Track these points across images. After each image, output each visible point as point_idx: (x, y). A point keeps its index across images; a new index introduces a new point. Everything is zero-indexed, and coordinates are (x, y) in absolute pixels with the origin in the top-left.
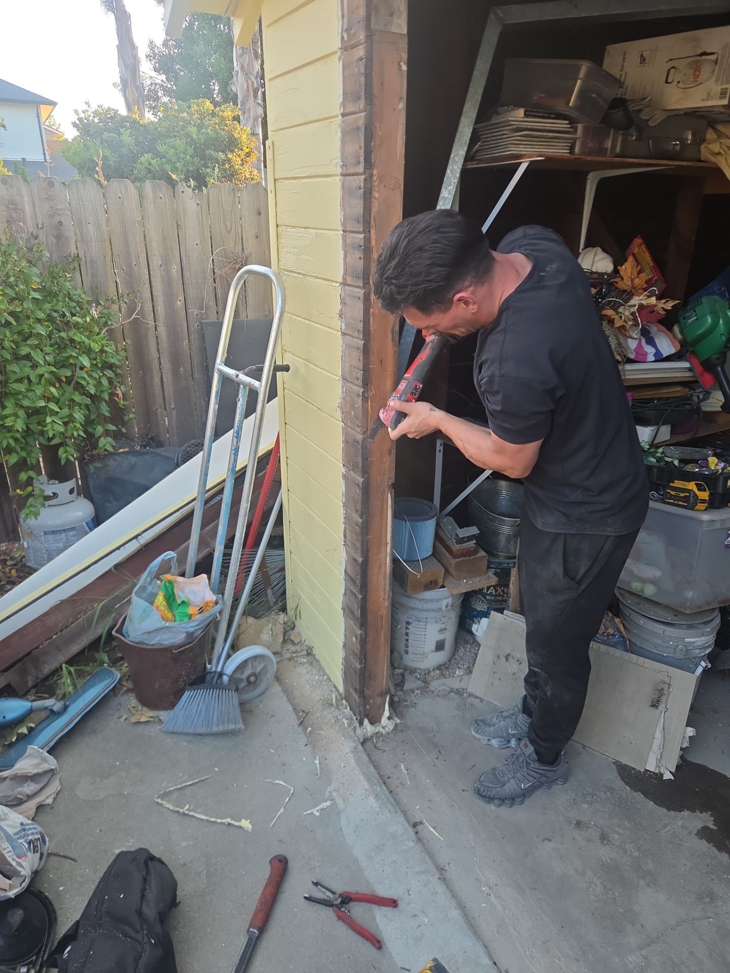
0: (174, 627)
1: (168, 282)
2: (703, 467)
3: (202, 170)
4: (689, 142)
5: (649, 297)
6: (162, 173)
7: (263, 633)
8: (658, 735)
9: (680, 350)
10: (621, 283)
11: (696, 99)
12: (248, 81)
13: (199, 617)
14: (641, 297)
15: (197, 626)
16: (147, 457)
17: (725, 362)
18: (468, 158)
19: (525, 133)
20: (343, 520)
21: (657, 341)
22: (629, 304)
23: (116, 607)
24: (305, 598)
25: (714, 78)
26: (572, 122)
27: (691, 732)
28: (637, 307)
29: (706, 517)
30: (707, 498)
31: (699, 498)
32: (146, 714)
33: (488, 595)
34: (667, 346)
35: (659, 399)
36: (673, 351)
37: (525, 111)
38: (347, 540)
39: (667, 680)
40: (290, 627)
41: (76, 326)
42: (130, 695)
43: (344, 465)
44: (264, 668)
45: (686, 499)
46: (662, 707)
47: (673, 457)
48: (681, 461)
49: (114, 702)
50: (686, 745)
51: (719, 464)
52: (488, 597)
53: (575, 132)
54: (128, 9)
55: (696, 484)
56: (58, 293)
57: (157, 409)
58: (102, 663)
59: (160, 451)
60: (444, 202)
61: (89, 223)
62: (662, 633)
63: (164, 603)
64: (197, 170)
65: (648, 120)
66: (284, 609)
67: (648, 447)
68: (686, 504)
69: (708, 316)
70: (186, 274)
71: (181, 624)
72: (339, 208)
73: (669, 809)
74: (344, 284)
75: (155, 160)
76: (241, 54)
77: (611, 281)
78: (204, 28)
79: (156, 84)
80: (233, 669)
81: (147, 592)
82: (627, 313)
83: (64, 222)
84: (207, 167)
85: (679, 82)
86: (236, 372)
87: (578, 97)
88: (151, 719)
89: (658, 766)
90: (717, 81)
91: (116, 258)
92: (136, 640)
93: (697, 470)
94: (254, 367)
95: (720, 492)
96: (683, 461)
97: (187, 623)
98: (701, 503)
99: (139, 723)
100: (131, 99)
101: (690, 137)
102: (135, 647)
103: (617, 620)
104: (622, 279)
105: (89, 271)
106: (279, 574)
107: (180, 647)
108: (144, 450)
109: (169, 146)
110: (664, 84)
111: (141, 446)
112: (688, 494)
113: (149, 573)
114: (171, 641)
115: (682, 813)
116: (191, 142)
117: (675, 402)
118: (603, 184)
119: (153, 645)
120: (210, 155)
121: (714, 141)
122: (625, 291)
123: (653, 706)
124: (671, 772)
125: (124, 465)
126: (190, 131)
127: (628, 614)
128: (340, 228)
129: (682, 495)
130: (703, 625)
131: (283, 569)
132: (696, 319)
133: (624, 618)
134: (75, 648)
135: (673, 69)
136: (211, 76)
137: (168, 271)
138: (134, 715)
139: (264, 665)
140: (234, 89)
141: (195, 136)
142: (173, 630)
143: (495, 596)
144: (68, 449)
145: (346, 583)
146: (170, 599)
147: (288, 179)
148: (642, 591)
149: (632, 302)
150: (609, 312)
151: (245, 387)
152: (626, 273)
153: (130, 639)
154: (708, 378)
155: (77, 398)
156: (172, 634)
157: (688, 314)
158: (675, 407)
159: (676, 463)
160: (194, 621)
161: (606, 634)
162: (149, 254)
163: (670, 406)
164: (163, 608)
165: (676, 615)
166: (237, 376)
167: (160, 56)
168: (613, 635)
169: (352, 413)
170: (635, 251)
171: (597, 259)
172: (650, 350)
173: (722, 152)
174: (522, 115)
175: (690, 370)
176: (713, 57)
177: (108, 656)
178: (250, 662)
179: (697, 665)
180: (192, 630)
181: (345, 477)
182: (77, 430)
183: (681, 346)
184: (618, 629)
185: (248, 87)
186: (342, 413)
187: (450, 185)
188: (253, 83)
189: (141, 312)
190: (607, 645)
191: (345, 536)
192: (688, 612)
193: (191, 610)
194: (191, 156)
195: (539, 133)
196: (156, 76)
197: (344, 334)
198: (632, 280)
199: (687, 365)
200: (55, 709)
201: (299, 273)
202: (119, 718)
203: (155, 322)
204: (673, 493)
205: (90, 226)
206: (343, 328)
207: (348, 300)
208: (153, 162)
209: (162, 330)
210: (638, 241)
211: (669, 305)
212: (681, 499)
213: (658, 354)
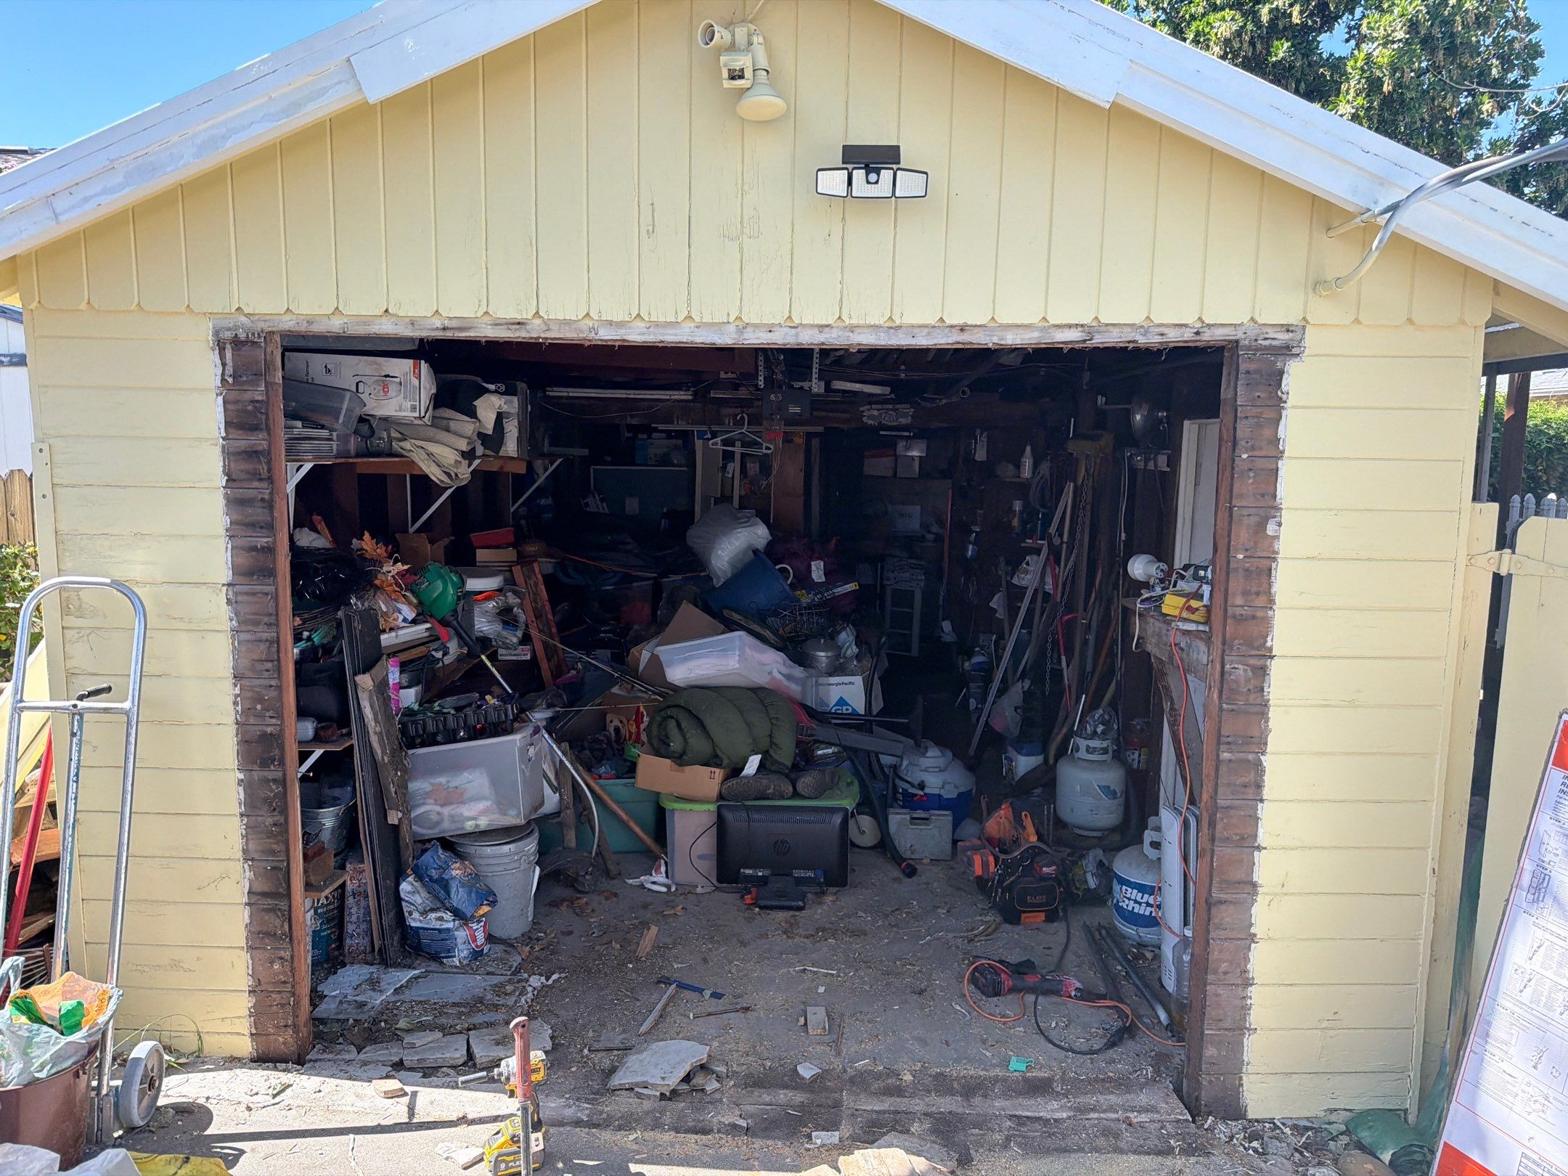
4: (386, 441)
5: (395, 563)
9: (416, 615)
11: (389, 409)
14: (390, 564)
17: (458, 617)
21: (402, 609)
25: (402, 395)
28: (393, 573)
34: (409, 613)
36: (413, 616)
37: (302, 424)
43: (240, 770)
47: (449, 707)
53: (332, 439)
62: (508, 851)
67: (418, 707)
69: (439, 581)
74: (233, 584)
85: (370, 394)
87: (345, 415)
90: (405, 397)
95: (512, 718)
121: (403, 440)
132: (429, 584)
135: (362, 383)
145: (252, 908)
157: (419, 580)
161: (466, 874)
168: (471, 874)
169: (259, 707)
173: (413, 449)
174: (301, 426)
175: (429, 629)
176: (396, 380)
181: (242, 782)
183: (416, 610)
184: (470, 868)
191: (246, 850)
197: (235, 631)
198: (375, 551)
199: (427, 625)
213: (405, 620)
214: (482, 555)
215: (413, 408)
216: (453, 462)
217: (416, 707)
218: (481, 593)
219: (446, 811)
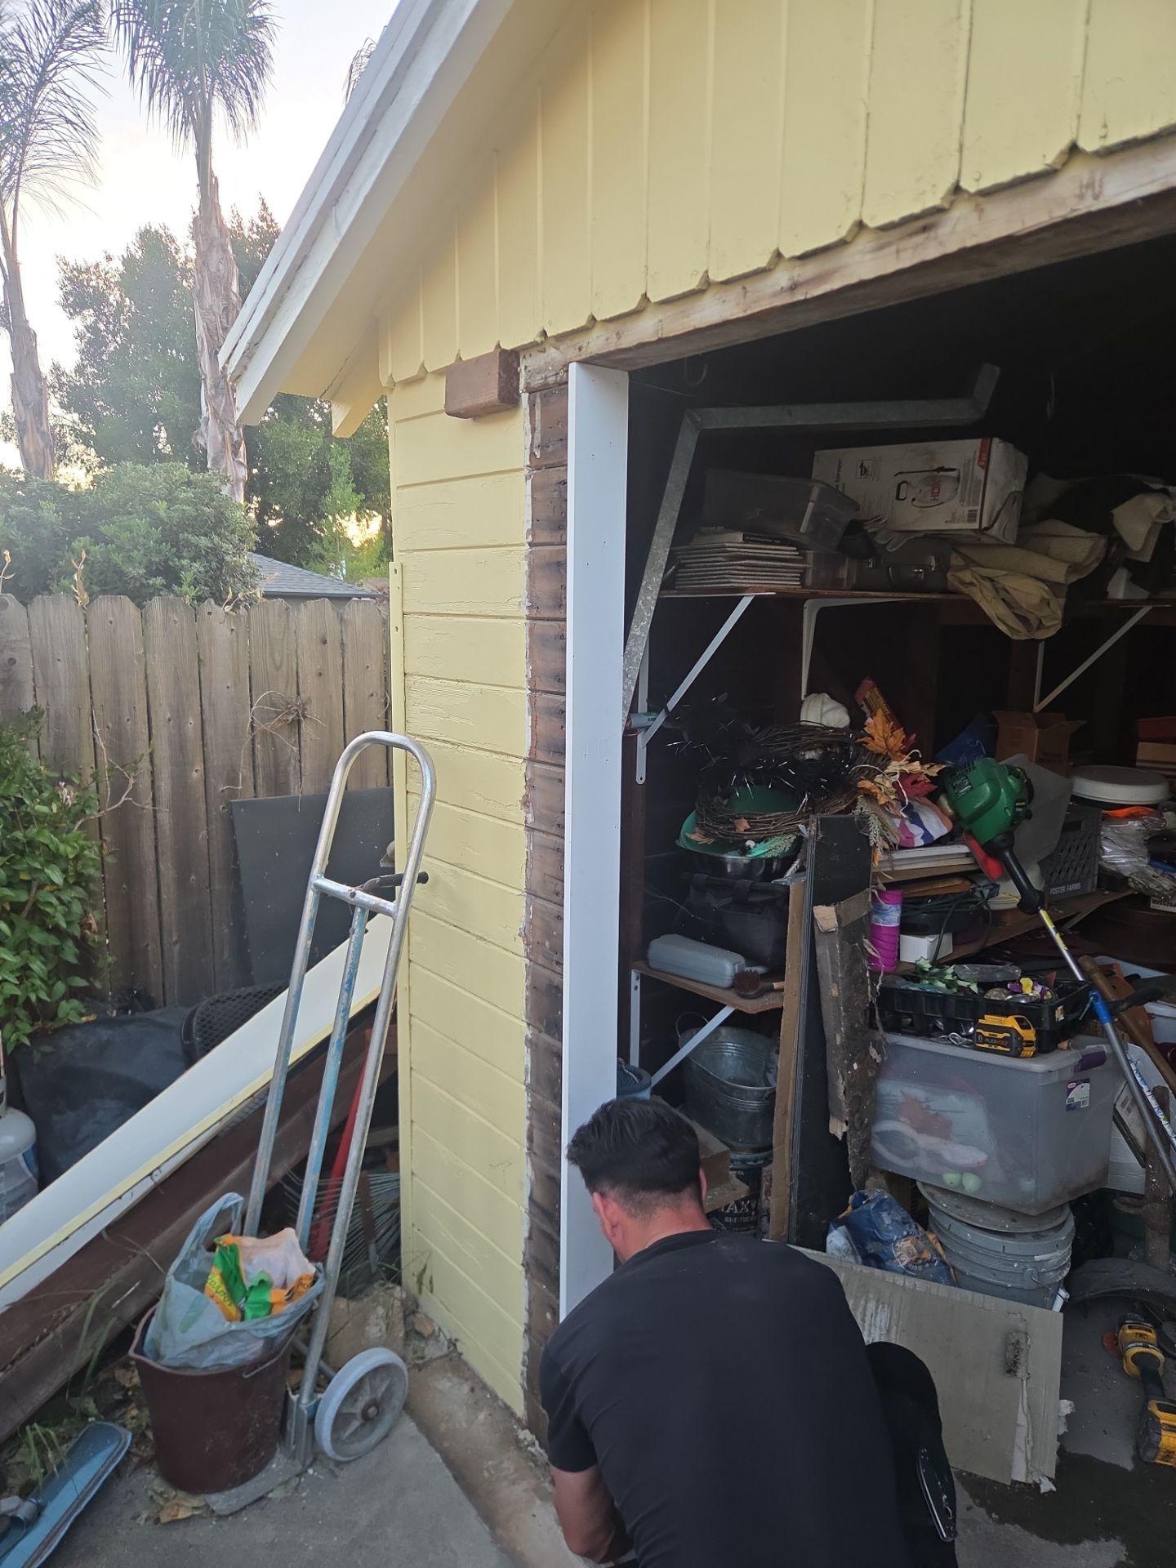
0: (244, 1331)
1: (179, 746)
2: (1016, 993)
3: (173, 561)
4: (933, 569)
5: (911, 761)
6: (106, 564)
7: (369, 1325)
8: (1022, 1419)
9: (952, 830)
10: (872, 744)
11: (938, 520)
12: (223, 432)
13: (289, 1308)
14: (902, 762)
15: (283, 1325)
16: (131, 1028)
17: (1013, 844)
18: (666, 585)
19: (747, 561)
20: (526, 1113)
21: (923, 818)
22: (887, 771)
23: (114, 1306)
24: (441, 1253)
25: (958, 497)
26: (801, 548)
27: (1066, 1407)
28: (898, 776)
29: (1038, 1066)
30: (1034, 1039)
31: (1025, 1039)
32: (185, 1506)
33: (727, 1215)
34: (937, 827)
35: (934, 898)
36: (945, 831)
37: (744, 536)
38: (534, 1145)
39: (1021, 1326)
40: (411, 1309)
41: (41, 819)
42: (147, 1471)
43: (529, 1025)
44: (388, 1389)
45: (1006, 1042)
46: (1021, 1372)
47: (968, 979)
48: (979, 985)
49: (121, 1488)
50: (1063, 1430)
51: (1035, 988)
52: (727, 1219)
53: (804, 561)
54: (32, 325)
55: (1016, 1019)
56: (12, 769)
57: (147, 945)
58: (85, 1415)
59: (153, 1015)
60: (635, 641)
61: (59, 660)
62: (1001, 1250)
63: (223, 1288)
64: (166, 561)
65: (886, 545)
66: (395, 1277)
67: (929, 966)
68: (1008, 1050)
69: (986, 784)
70: (209, 731)
71: (257, 1324)
72: (524, 660)
73: (1061, 1542)
74: (531, 760)
75: (97, 547)
76: (213, 396)
77: (859, 740)
78: (145, 353)
79: (62, 426)
80: (343, 1397)
81: (190, 1271)
82: (888, 784)
83: (17, 658)
84: (180, 557)
85: (914, 500)
86: (350, 888)
87: (811, 520)
88: (196, 1513)
89: (1028, 1473)
90: (962, 500)
91: (97, 712)
92: (176, 1364)
93: (1010, 997)
94: (378, 879)
95: (1048, 1029)
96: (985, 986)
97: (267, 1321)
98: (1027, 1046)
99: (175, 1522)
100: (31, 450)
101: (933, 563)
102: (177, 1376)
103: (931, 1237)
104: (873, 739)
105: (51, 731)
106: (388, 1215)
107: (256, 1368)
108: (123, 1017)
109: (120, 527)
110: (895, 501)
111: (119, 1009)
112: (1008, 1035)
113: (197, 1236)
114: (240, 1357)
115: (1082, 1545)
116: (157, 521)
117: (956, 900)
118: (823, 615)
119: (205, 1368)
120: (187, 541)
121: (961, 569)
122: (879, 755)
123: (1009, 1372)
124: (1050, 1479)
125: (88, 1045)
126: (155, 506)
127: (947, 1226)
128: (525, 685)
129: (1000, 1036)
130: (1053, 1233)
131: (396, 1205)
132: (971, 788)
133: (939, 1231)
134: (42, 1393)
135: (905, 485)
136: (156, 420)
137: (180, 727)
138: (162, 1508)
139: (388, 1382)
140: (201, 442)
141: (163, 514)
142: (242, 1336)
143: (738, 1215)
144: (20, 1025)
145: (531, 1220)
146: (232, 1278)
147: (428, 614)
148: (961, 1185)
149: (890, 769)
150: (867, 784)
151: (363, 910)
152: (876, 729)
153: (164, 1362)
154: (993, 866)
155: (38, 937)
156: (240, 1344)
157: (959, 782)
158: (957, 907)
159: (974, 988)
160: (279, 1316)
161: (920, 1262)
162: (151, 704)
163: (950, 907)
164: (222, 1298)
165: (1014, 1220)
166: (353, 895)
167: (70, 387)
168: (931, 1262)
169: (547, 944)
170: (867, 697)
171: (825, 709)
172: (917, 831)
173: (974, 581)
174: (741, 540)
175: (967, 855)
176: (954, 474)
177: (95, 1401)
178: (367, 1380)
179: (1054, 1297)
180: (275, 1332)
181: (530, 1043)
182: (35, 991)
183: (953, 822)
184: (935, 1250)
185: (224, 439)
186: (527, 945)
187: (643, 620)
188: (231, 434)
189: (134, 793)
190: (924, 1278)
191: (530, 1139)
192: (1033, 1212)
193: (275, 1295)
194: (156, 542)
195: (765, 563)
196: (63, 414)
197: (529, 829)
198: (886, 740)
199: (964, 849)
200: (21, 1514)
201: (445, 741)
202: (134, 1518)
203: (154, 806)
204: (986, 1034)
205: (60, 664)
206: (530, 820)
207: (538, 783)
208: (93, 549)
209: (165, 817)
210: (868, 682)
211: (934, 771)
212: (999, 1042)
213: (927, 835)
214: (1146, 751)
215: (972, 517)
216: (1037, 601)
217: (927, 966)
218: (1123, 806)
219: (924, 1141)
